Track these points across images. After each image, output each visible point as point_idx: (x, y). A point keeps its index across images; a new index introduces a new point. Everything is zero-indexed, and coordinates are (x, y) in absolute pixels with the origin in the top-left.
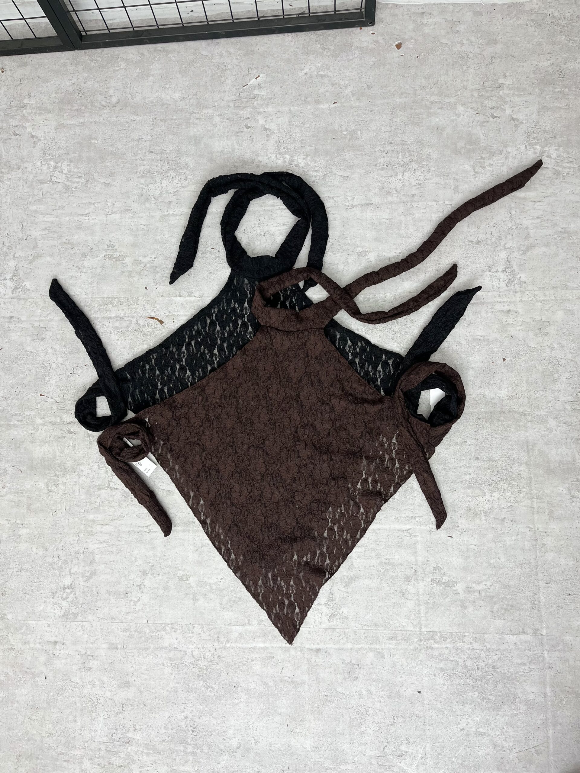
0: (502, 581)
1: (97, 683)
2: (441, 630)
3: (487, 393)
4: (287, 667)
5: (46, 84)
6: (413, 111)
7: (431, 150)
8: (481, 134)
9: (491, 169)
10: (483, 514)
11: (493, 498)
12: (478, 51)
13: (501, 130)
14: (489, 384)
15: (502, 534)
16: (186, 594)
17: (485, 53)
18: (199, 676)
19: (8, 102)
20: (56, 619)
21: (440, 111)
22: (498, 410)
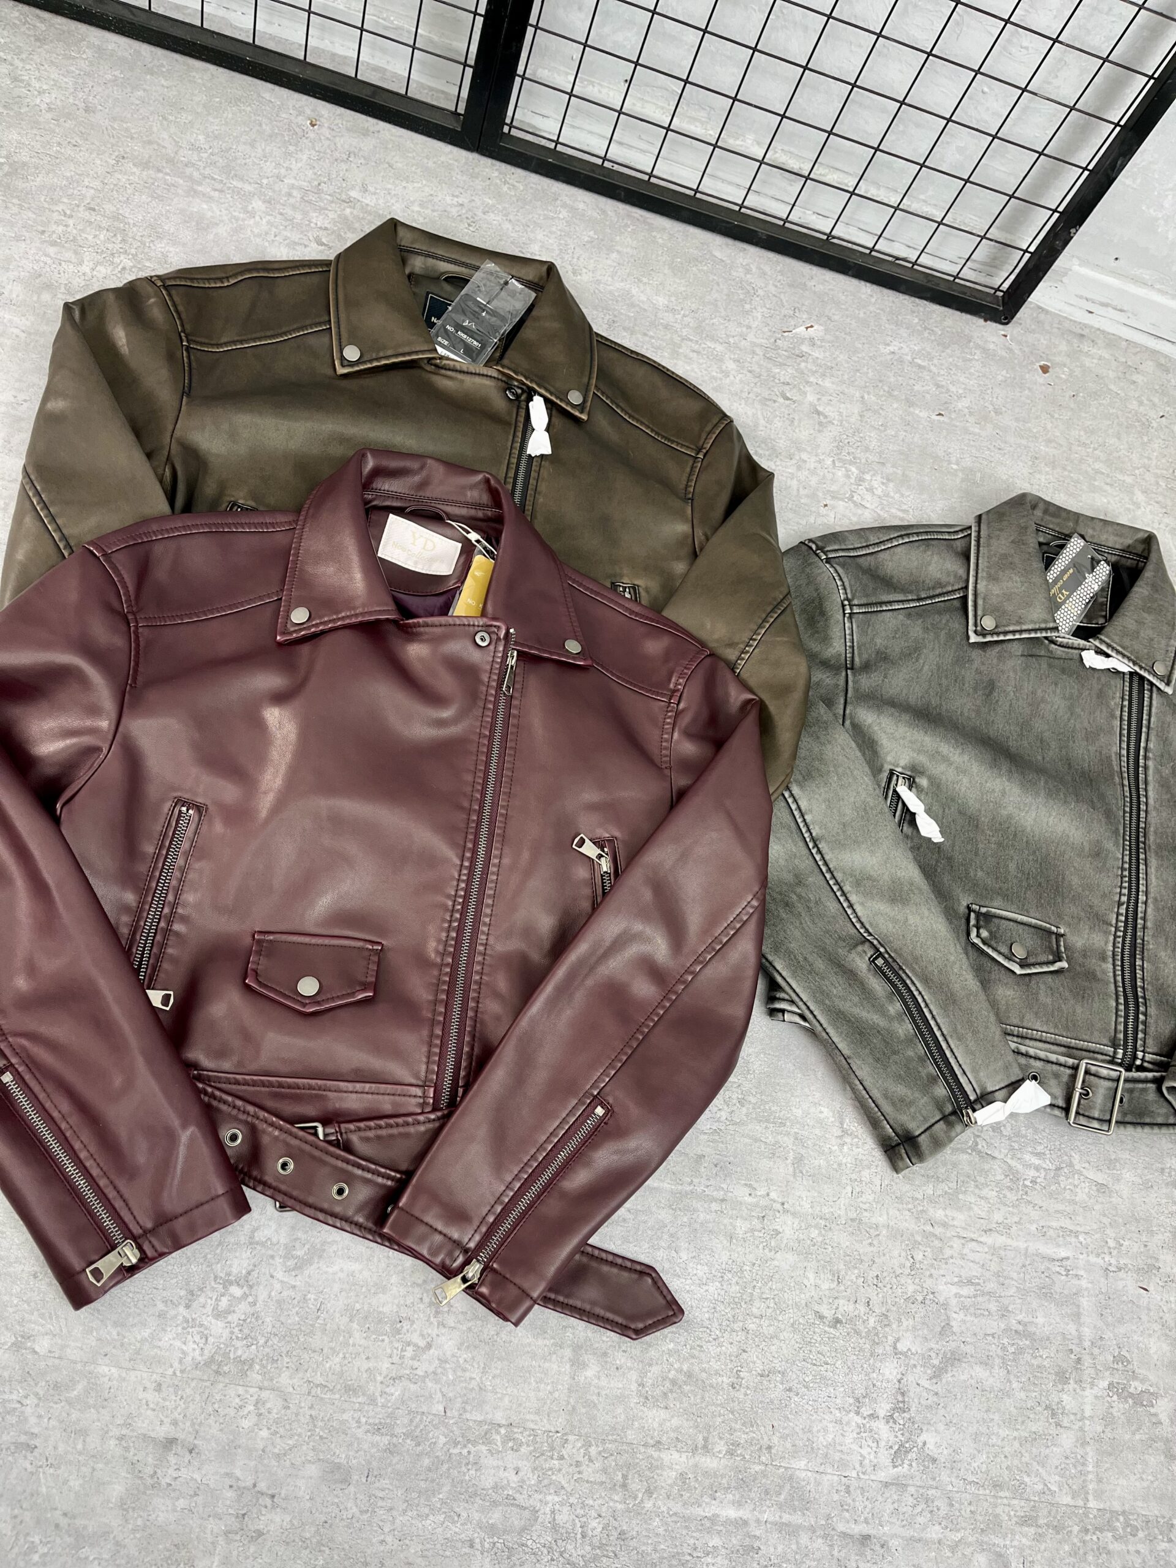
19: (313, 179)
20: (182, 1371)
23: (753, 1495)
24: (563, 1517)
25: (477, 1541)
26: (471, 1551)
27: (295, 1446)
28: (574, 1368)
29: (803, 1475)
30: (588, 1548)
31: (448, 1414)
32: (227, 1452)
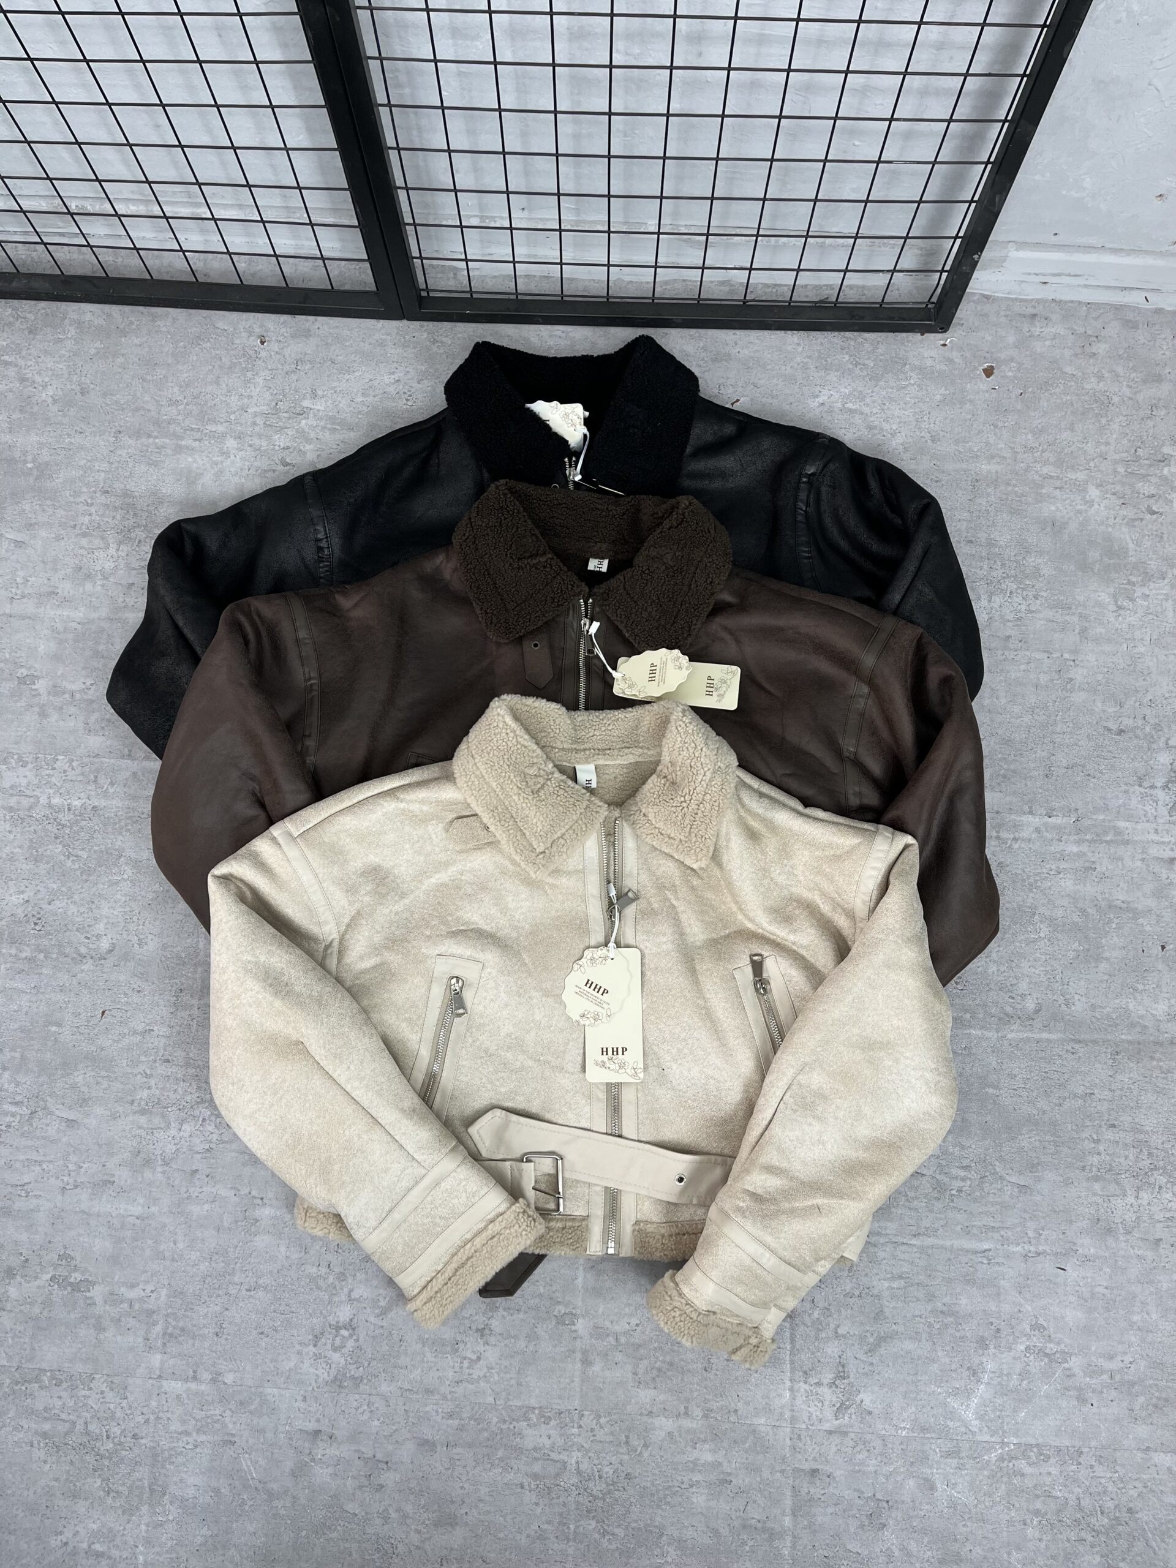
0: (1150, 1355)
1: (394, 1515)
2: (1040, 1441)
3: (1131, 1006)
4: (754, 1502)
5: (347, 377)
6: (1010, 488)
7: (1040, 561)
8: (1129, 541)
9: (1146, 603)
10: (1122, 1231)
11: (1140, 1201)
12: (1127, 392)
13: (1165, 537)
14: (1135, 990)
15: (1155, 1268)
16: (569, 1350)
17: (1140, 397)
18: (588, 1511)
19: (270, 401)
20: (318, 1388)
21: (1057, 492)
22: (1152, 1038)
23: (724, 1444)
24: (584, 1466)
25: (526, 1484)
26: (523, 1491)
27: (396, 1430)
28: (585, 1366)
29: (763, 1429)
30: (604, 1486)
31: (498, 1402)
32: (354, 1437)
